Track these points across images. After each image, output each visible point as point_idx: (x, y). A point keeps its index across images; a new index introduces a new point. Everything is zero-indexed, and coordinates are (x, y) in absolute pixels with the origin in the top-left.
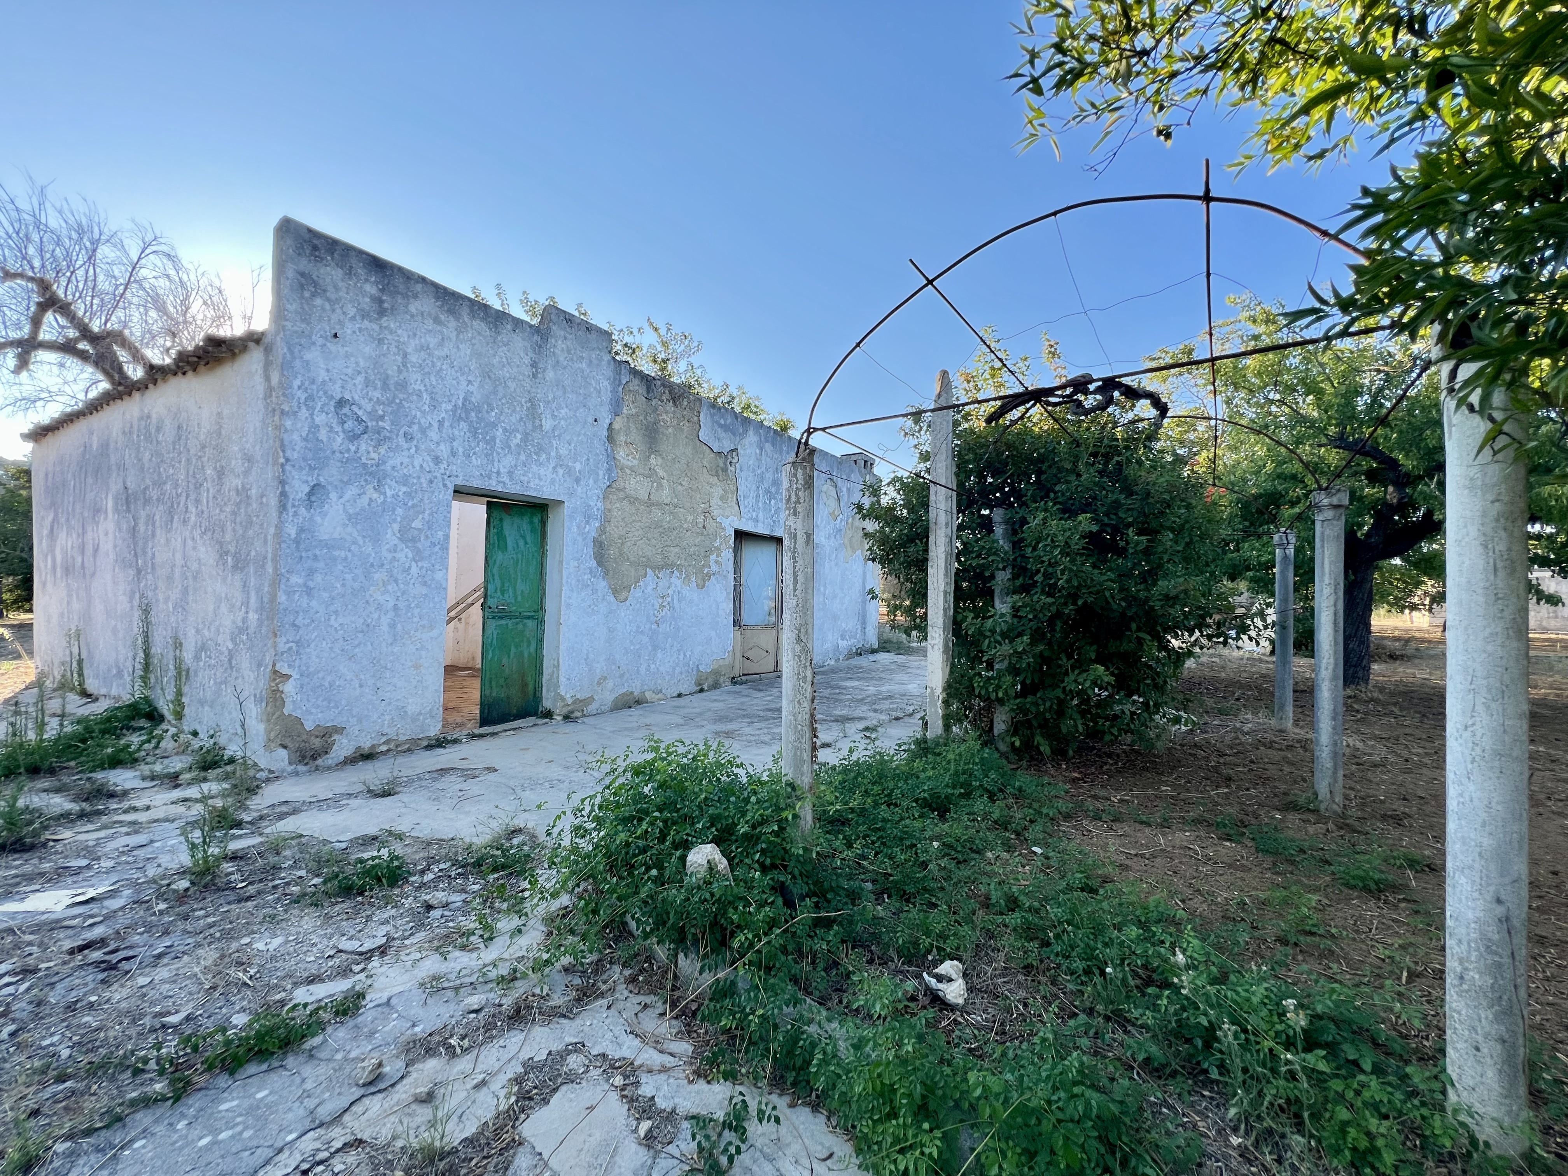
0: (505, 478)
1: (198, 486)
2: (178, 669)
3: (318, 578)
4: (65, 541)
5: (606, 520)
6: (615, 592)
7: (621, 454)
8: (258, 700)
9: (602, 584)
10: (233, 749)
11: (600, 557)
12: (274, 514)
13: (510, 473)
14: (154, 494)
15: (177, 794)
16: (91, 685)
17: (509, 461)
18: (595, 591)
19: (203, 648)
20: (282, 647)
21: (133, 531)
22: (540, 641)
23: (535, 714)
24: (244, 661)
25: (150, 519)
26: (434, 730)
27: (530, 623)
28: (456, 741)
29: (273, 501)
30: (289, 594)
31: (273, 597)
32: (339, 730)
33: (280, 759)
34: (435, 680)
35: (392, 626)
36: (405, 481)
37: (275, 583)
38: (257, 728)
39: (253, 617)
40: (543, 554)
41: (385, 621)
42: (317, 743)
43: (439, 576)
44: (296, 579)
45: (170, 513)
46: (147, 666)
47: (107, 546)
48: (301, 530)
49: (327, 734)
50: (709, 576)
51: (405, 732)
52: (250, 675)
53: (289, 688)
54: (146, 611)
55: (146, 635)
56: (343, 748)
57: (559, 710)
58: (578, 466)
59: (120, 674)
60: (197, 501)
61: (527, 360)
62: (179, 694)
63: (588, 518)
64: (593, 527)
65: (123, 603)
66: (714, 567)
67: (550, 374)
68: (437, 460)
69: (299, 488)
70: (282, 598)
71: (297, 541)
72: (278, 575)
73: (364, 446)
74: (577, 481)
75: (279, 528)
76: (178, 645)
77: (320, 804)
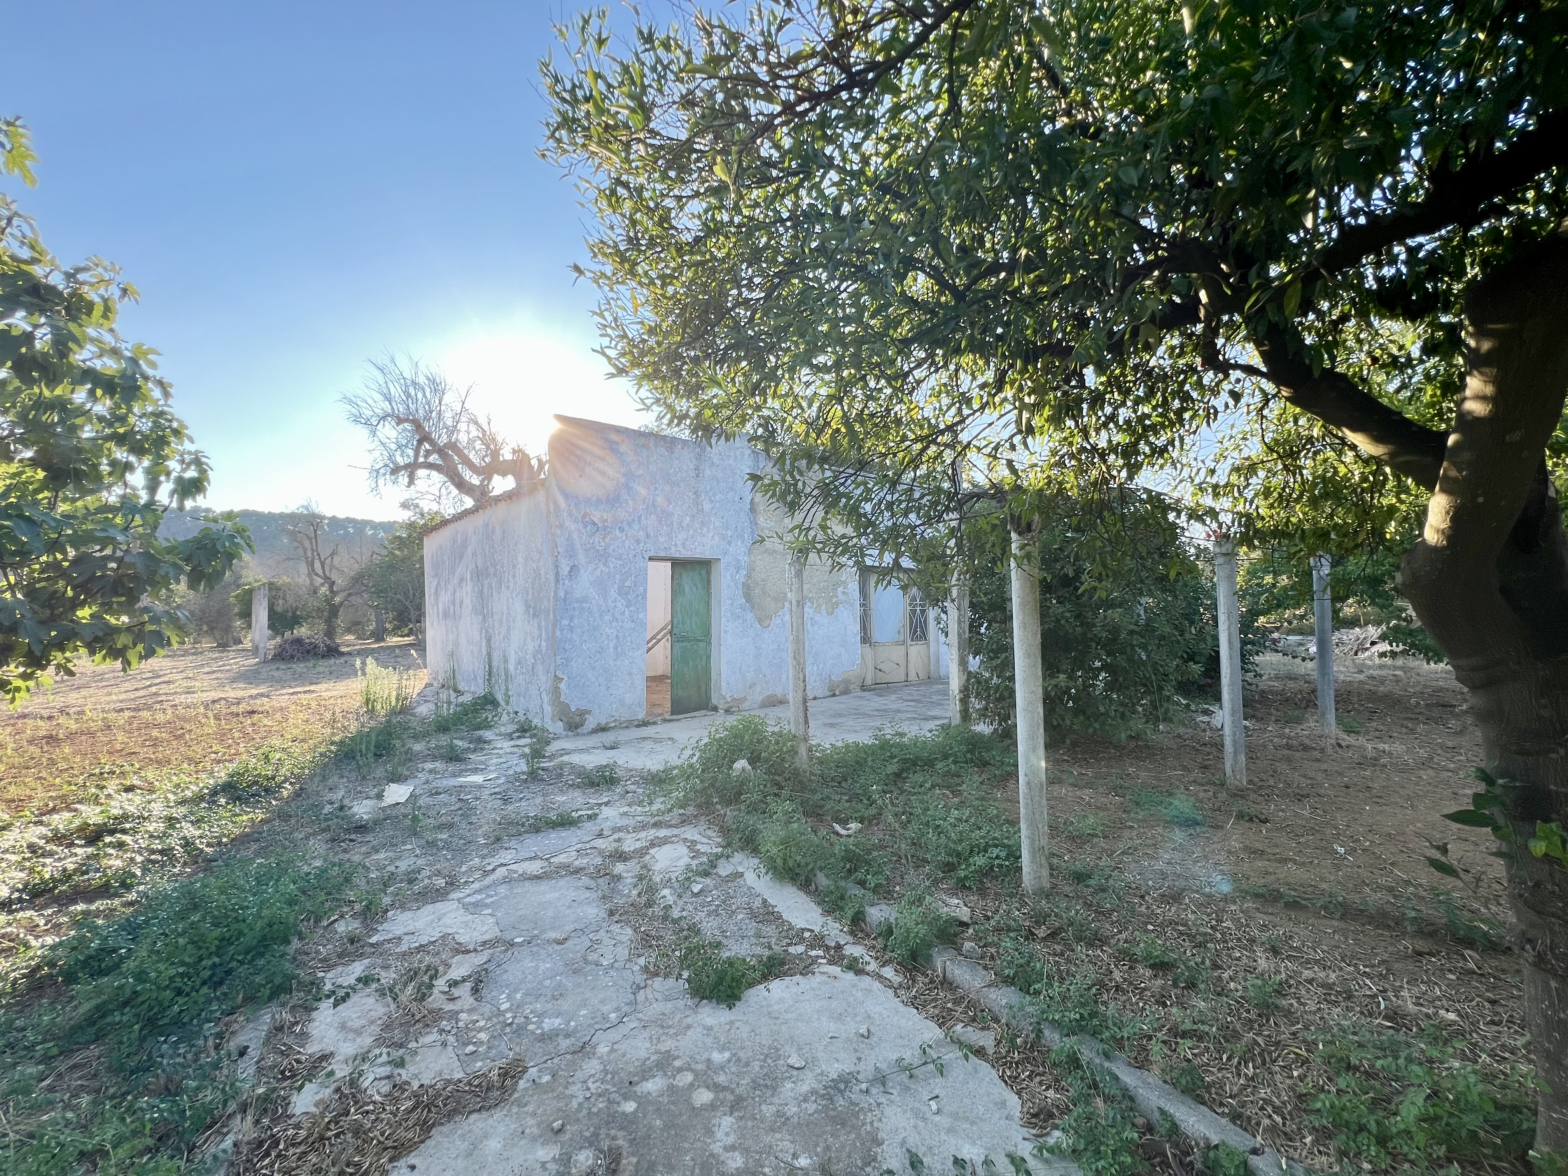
0: (680, 548)
1: (514, 567)
2: (506, 675)
3: (576, 620)
4: (445, 598)
5: (751, 569)
6: (760, 621)
7: (761, 520)
8: (548, 693)
9: (750, 616)
10: (536, 721)
11: (748, 597)
12: (553, 584)
13: (683, 544)
14: (492, 571)
15: (513, 743)
16: (461, 687)
17: (681, 536)
18: (745, 621)
19: (519, 663)
20: (559, 662)
21: (481, 592)
22: (709, 657)
23: (707, 709)
24: (540, 669)
25: (490, 587)
26: (641, 716)
27: (702, 645)
28: (655, 723)
29: (552, 577)
30: (562, 630)
31: (554, 632)
32: (589, 712)
33: (558, 727)
34: (641, 684)
35: (616, 648)
36: (620, 558)
37: (554, 625)
38: (548, 709)
39: (544, 644)
40: (709, 595)
41: (612, 645)
42: (577, 719)
43: (641, 616)
44: (565, 622)
45: (500, 583)
46: (490, 674)
47: (467, 601)
48: (567, 593)
49: (583, 713)
50: (837, 604)
51: (625, 716)
52: (543, 678)
53: (562, 686)
54: (489, 641)
55: (489, 655)
56: (591, 723)
57: (721, 706)
58: (729, 533)
59: (475, 678)
60: (514, 576)
61: (692, 466)
62: (507, 690)
63: (738, 569)
64: (741, 577)
65: (476, 636)
66: (841, 596)
67: (708, 472)
68: (638, 542)
69: (565, 569)
70: (558, 633)
71: (565, 600)
72: (555, 620)
73: (597, 538)
74: (729, 543)
75: (556, 592)
76: (506, 661)
77: (581, 751)
